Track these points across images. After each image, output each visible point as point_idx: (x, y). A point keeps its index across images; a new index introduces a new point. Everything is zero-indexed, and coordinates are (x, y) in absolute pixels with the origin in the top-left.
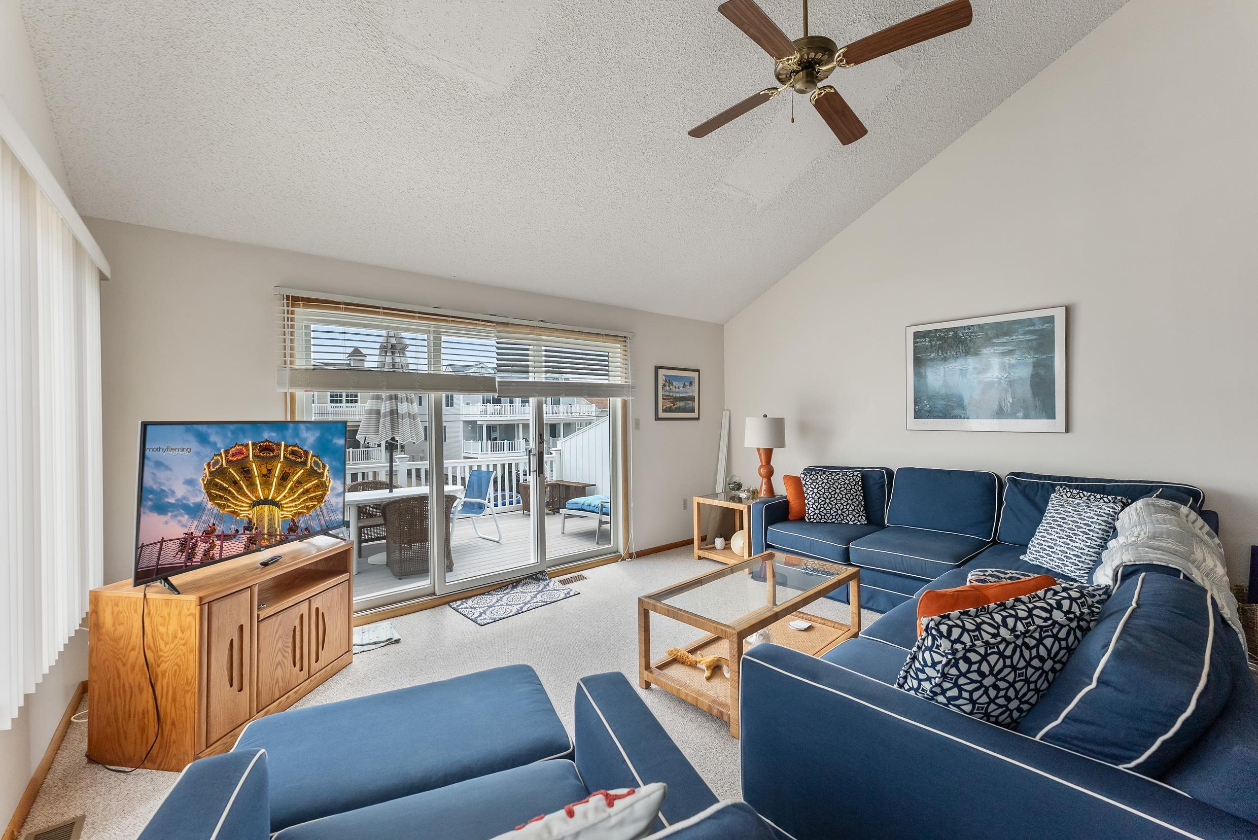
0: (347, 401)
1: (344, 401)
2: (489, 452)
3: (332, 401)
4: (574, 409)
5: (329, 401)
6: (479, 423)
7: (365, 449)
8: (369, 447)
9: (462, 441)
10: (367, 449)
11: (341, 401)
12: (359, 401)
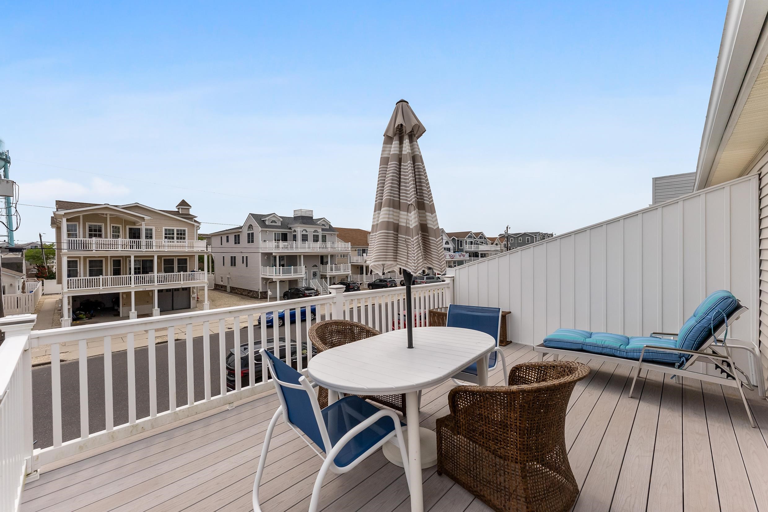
0: (178, 238)
1: (175, 238)
2: (281, 274)
3: (166, 237)
4: (336, 246)
5: (164, 238)
6: (274, 254)
7: (191, 273)
8: (194, 271)
9: (261, 267)
10: (192, 273)
11: (173, 238)
12: (187, 238)
